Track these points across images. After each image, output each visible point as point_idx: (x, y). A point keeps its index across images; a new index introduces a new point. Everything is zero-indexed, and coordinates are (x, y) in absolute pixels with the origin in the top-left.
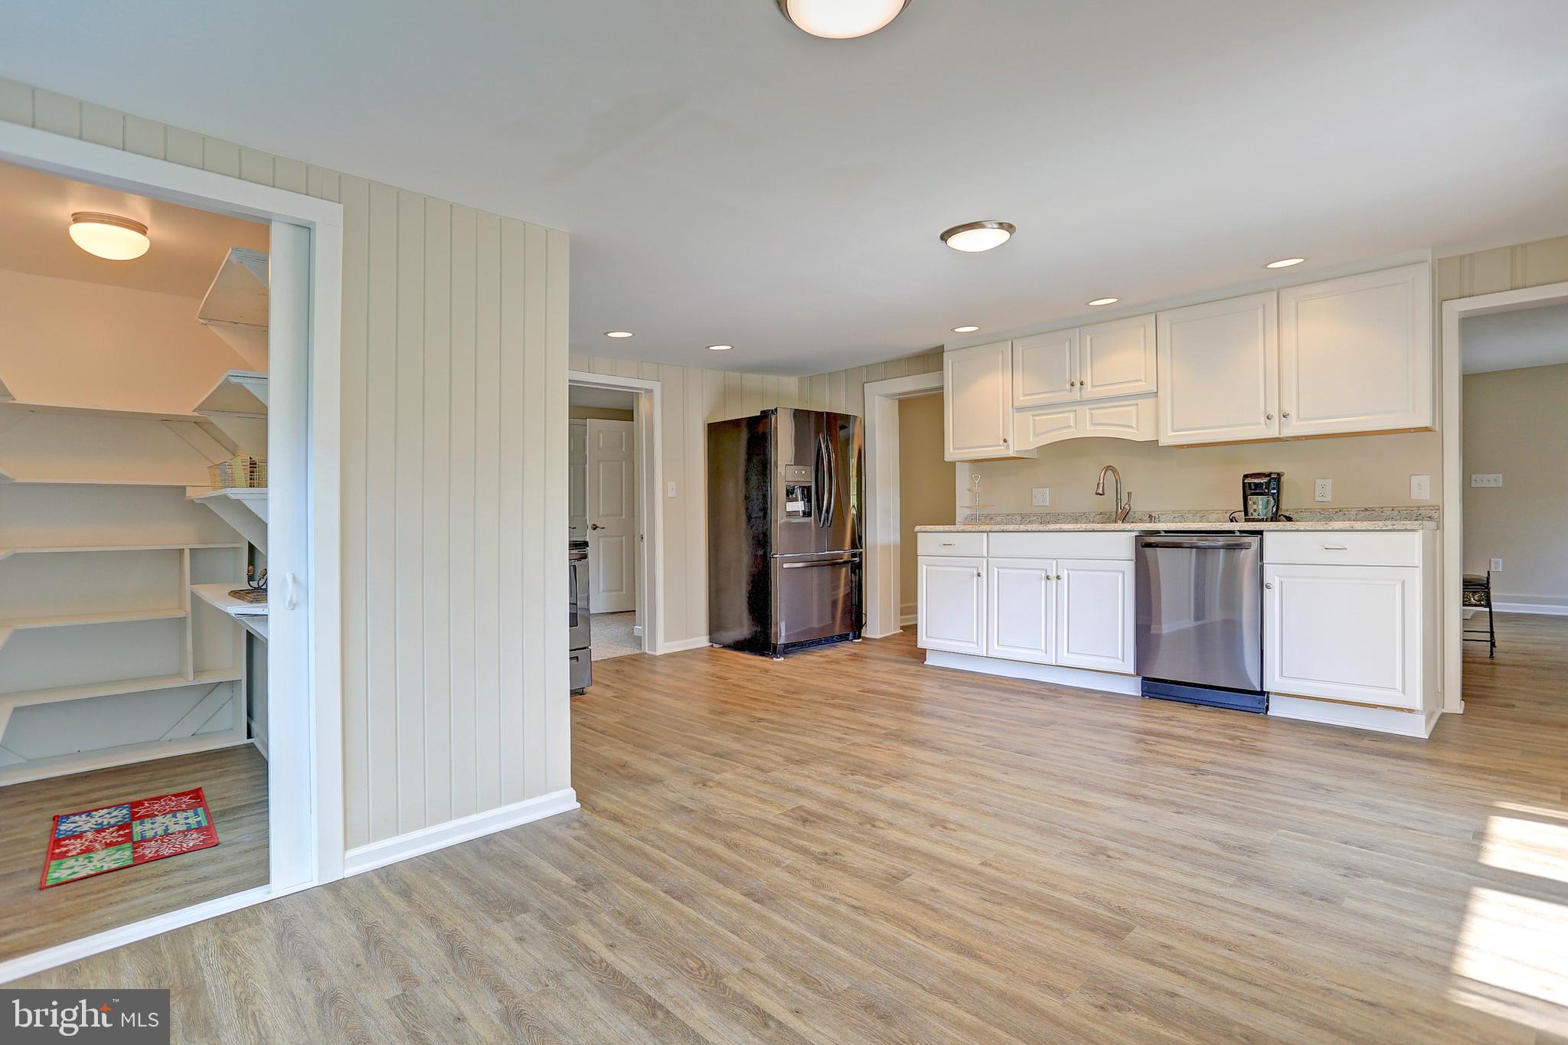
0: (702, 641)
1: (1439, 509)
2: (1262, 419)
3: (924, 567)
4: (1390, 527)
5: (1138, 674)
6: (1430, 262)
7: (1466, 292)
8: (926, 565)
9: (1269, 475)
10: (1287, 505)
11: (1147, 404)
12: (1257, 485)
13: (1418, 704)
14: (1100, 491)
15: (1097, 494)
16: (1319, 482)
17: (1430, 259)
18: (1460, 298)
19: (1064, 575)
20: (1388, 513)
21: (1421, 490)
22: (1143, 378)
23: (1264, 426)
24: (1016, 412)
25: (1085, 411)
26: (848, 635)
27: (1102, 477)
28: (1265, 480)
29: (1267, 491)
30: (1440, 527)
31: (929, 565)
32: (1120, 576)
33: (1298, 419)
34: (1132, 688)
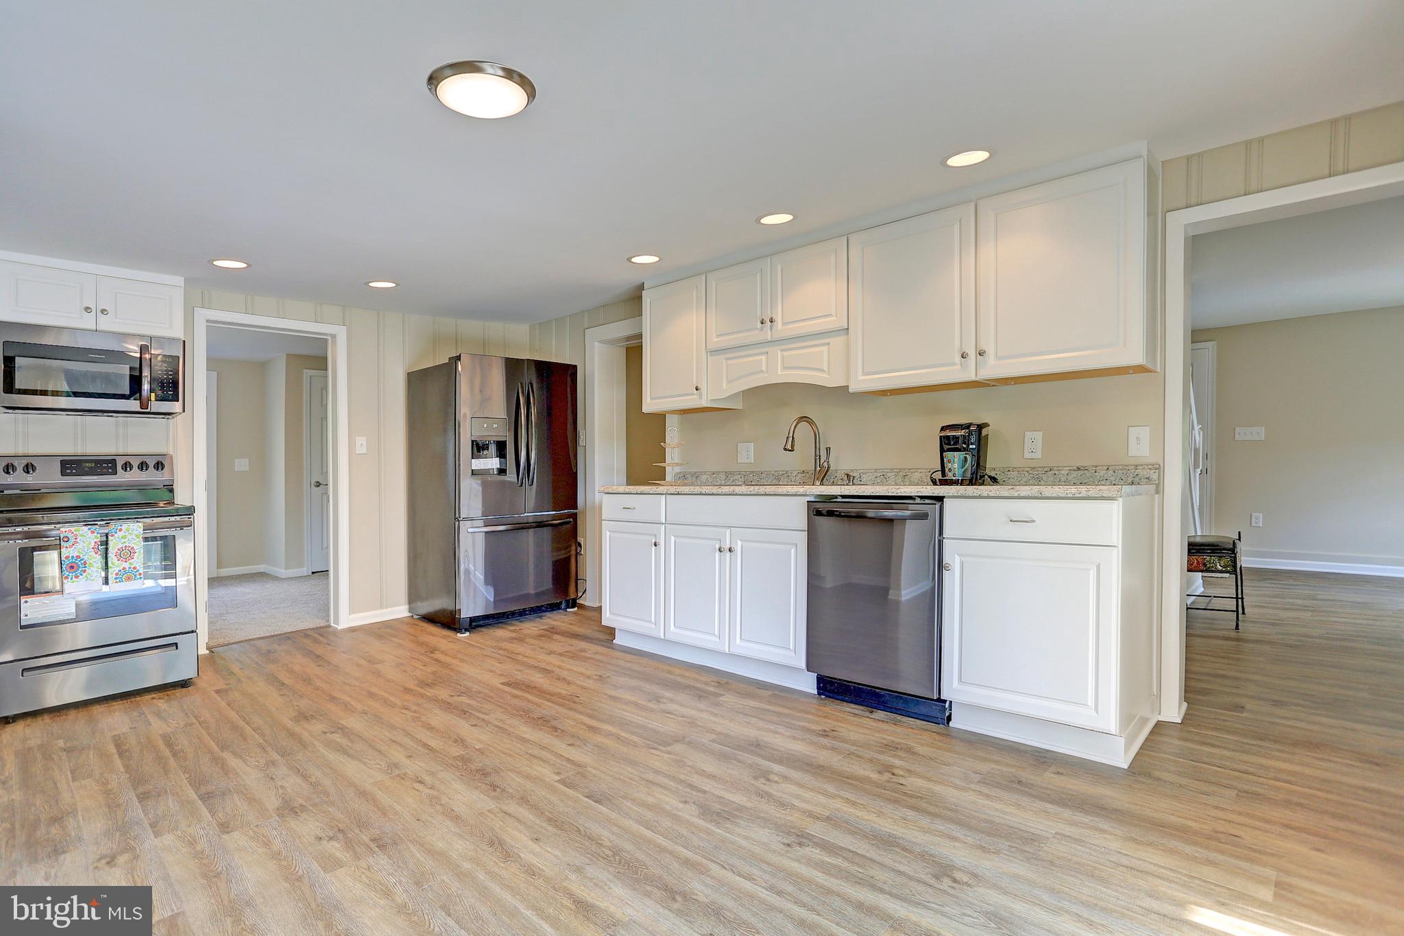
0: (401, 611)
1: (1159, 468)
2: (958, 358)
3: (608, 533)
4: (1084, 494)
5: (809, 668)
6: (1146, 157)
7: (1193, 200)
8: (609, 531)
9: (968, 426)
10: (993, 463)
11: (838, 341)
12: (956, 438)
13: (1112, 724)
14: (789, 447)
15: (785, 449)
16: (1029, 435)
17: (1145, 153)
18: (1187, 207)
19: (738, 547)
20: (1102, 473)
21: (1140, 446)
22: (833, 312)
23: (959, 367)
24: (711, 356)
25: (778, 353)
26: (561, 603)
27: (792, 429)
28: (962, 433)
29: (964, 446)
30: (1159, 489)
31: (613, 532)
32: (793, 551)
33: (997, 357)
34: (808, 684)
